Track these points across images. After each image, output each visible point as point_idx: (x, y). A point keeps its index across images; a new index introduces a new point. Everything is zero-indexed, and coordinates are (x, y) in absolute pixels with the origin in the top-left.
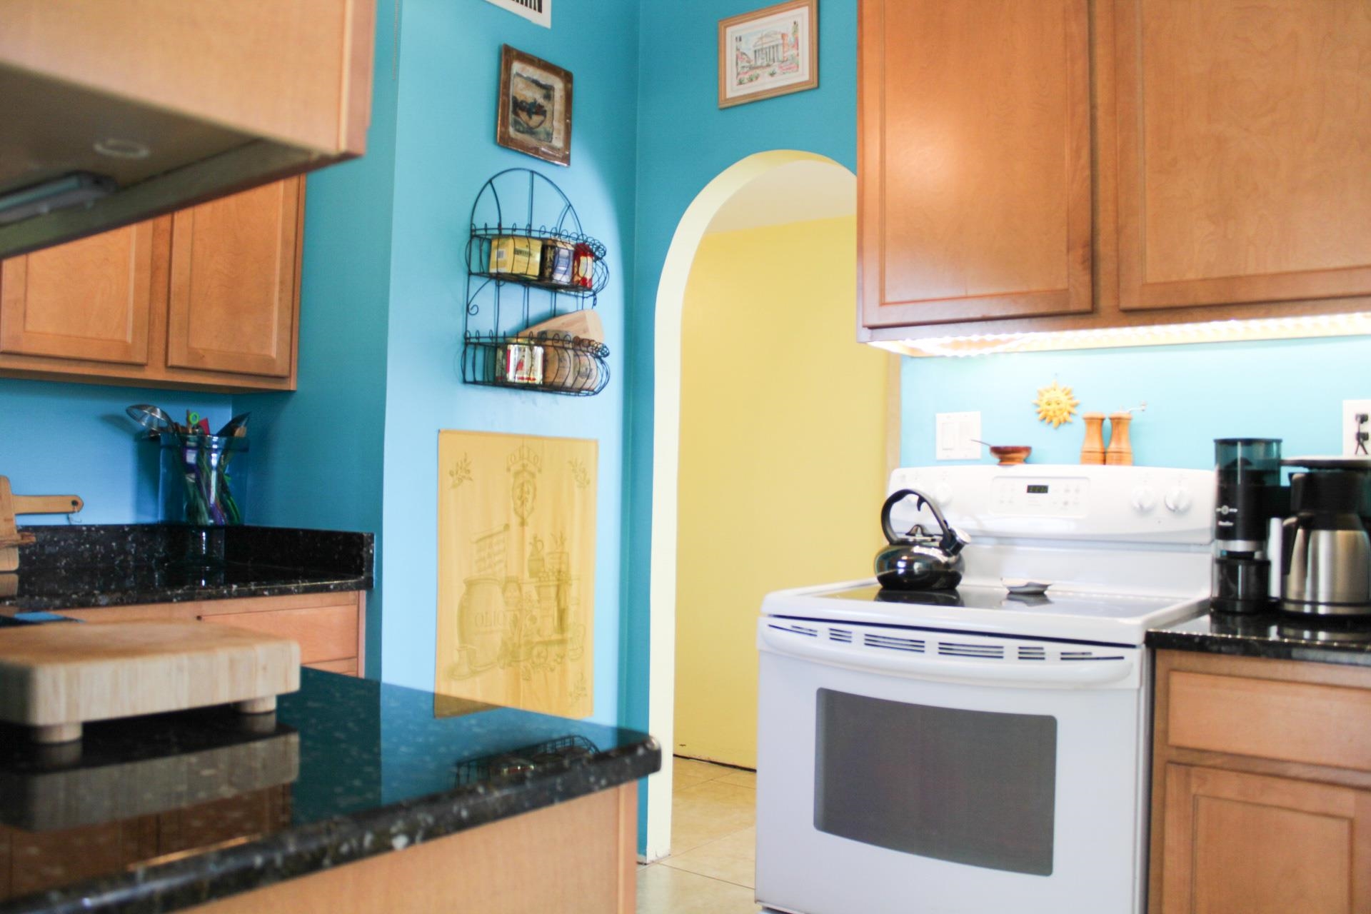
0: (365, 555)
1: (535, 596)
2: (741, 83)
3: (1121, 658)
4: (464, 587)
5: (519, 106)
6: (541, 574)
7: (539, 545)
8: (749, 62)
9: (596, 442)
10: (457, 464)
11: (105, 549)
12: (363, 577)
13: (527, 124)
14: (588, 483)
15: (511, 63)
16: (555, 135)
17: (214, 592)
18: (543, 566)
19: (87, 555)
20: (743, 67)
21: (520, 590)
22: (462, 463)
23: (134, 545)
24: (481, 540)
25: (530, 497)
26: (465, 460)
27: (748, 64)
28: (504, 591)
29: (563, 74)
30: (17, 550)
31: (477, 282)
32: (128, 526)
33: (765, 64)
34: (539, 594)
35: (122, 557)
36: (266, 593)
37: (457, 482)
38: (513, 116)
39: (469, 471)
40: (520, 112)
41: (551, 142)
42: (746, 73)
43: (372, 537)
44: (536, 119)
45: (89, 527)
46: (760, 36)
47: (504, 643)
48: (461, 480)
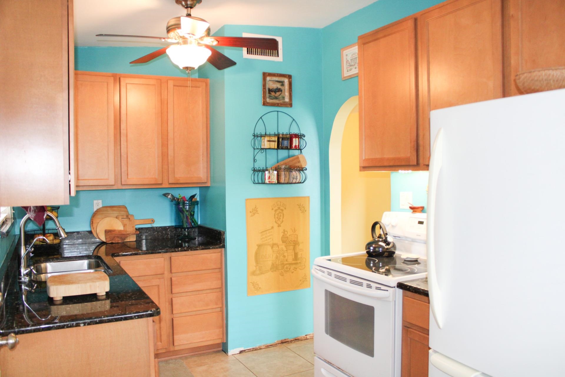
0: (222, 238)
1: (285, 249)
2: (348, 71)
3: (387, 291)
4: (257, 247)
5: (270, 91)
6: (287, 242)
7: (286, 233)
8: (349, 63)
9: (309, 197)
10: (253, 209)
11: (161, 233)
12: (221, 245)
13: (275, 96)
14: (306, 211)
15: (266, 78)
16: (286, 98)
17: (173, 250)
18: (288, 239)
19: (156, 235)
20: (348, 65)
21: (278, 247)
22: (254, 208)
23: (170, 232)
24: (263, 232)
25: (281, 217)
26: (256, 208)
27: (349, 64)
28: (272, 248)
29: (287, 76)
30: (135, 235)
31: (257, 151)
32: (168, 226)
33: (353, 64)
34: (286, 248)
35: (166, 236)
36: (190, 250)
37: (253, 214)
38: (269, 95)
39: (257, 211)
40: (271, 93)
41: (284, 100)
42: (349, 67)
43: (224, 233)
44: (278, 94)
45: (156, 227)
46: (352, 54)
47: (273, 264)
48: (254, 214)
